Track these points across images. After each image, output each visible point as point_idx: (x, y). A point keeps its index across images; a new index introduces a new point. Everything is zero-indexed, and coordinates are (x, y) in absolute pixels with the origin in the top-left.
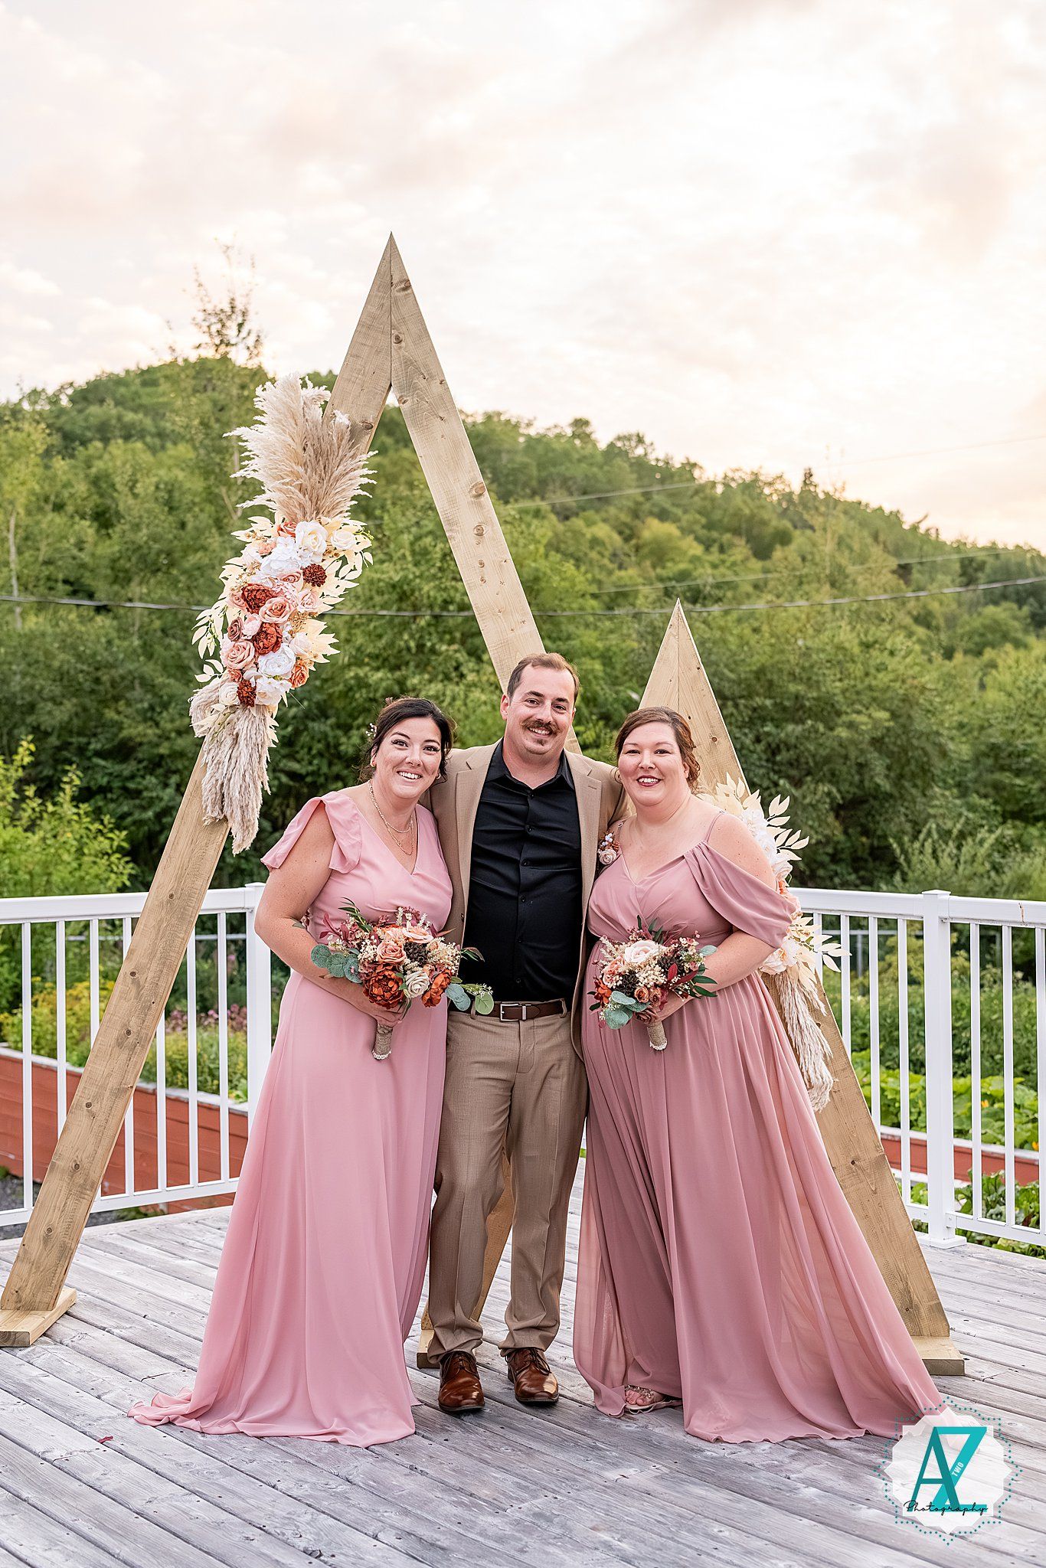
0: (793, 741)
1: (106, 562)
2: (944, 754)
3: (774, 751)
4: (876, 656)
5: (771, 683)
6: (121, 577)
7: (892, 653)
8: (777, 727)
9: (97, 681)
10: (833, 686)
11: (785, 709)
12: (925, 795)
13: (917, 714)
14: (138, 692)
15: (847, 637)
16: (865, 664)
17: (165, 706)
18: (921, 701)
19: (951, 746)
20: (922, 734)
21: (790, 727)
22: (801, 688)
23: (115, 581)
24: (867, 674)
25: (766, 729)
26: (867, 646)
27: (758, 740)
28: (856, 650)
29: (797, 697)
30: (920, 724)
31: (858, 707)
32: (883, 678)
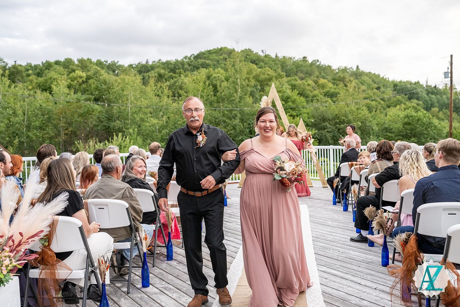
0: (342, 128)
1: (216, 100)
2: (373, 130)
3: (339, 130)
4: (359, 111)
5: (339, 117)
6: (218, 102)
7: (362, 110)
8: (340, 125)
9: (215, 121)
10: (351, 117)
11: (341, 122)
12: (369, 137)
13: (367, 122)
14: (222, 123)
15: (353, 107)
16: (357, 113)
17: (228, 126)
18: (368, 120)
19: (374, 128)
20: (368, 126)
21: (342, 125)
22: (344, 118)
23: (217, 103)
24: (357, 115)
25: (337, 126)
26: (357, 109)
27: (336, 128)
28: (356, 110)
29: (344, 120)
30: (368, 124)
31: (355, 121)
32: (360, 116)
